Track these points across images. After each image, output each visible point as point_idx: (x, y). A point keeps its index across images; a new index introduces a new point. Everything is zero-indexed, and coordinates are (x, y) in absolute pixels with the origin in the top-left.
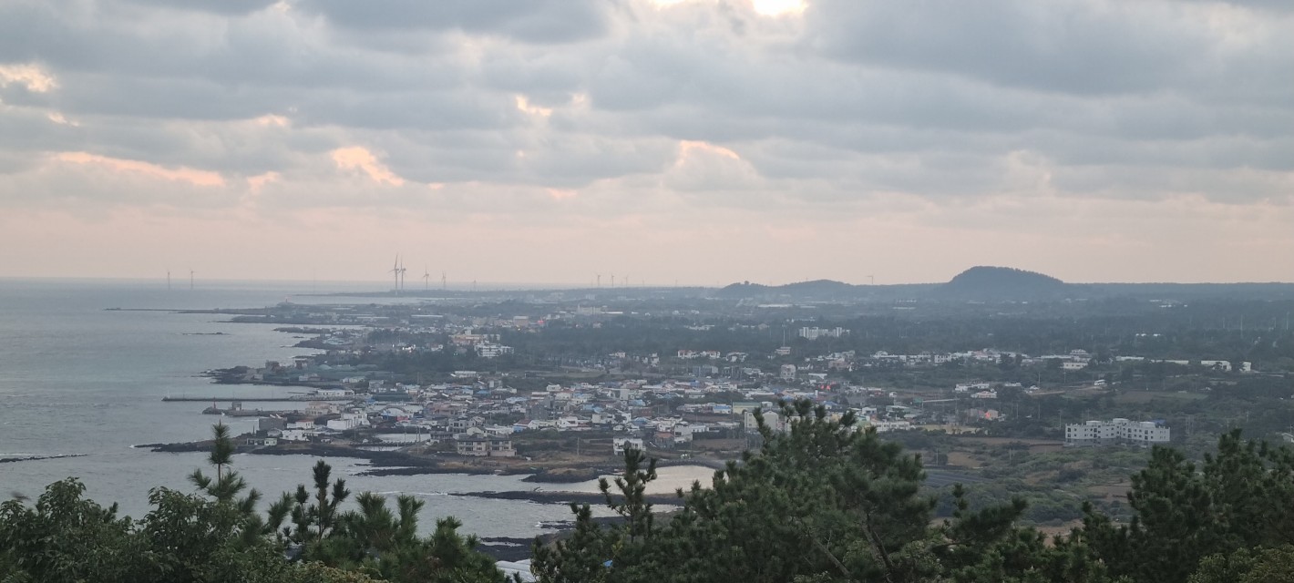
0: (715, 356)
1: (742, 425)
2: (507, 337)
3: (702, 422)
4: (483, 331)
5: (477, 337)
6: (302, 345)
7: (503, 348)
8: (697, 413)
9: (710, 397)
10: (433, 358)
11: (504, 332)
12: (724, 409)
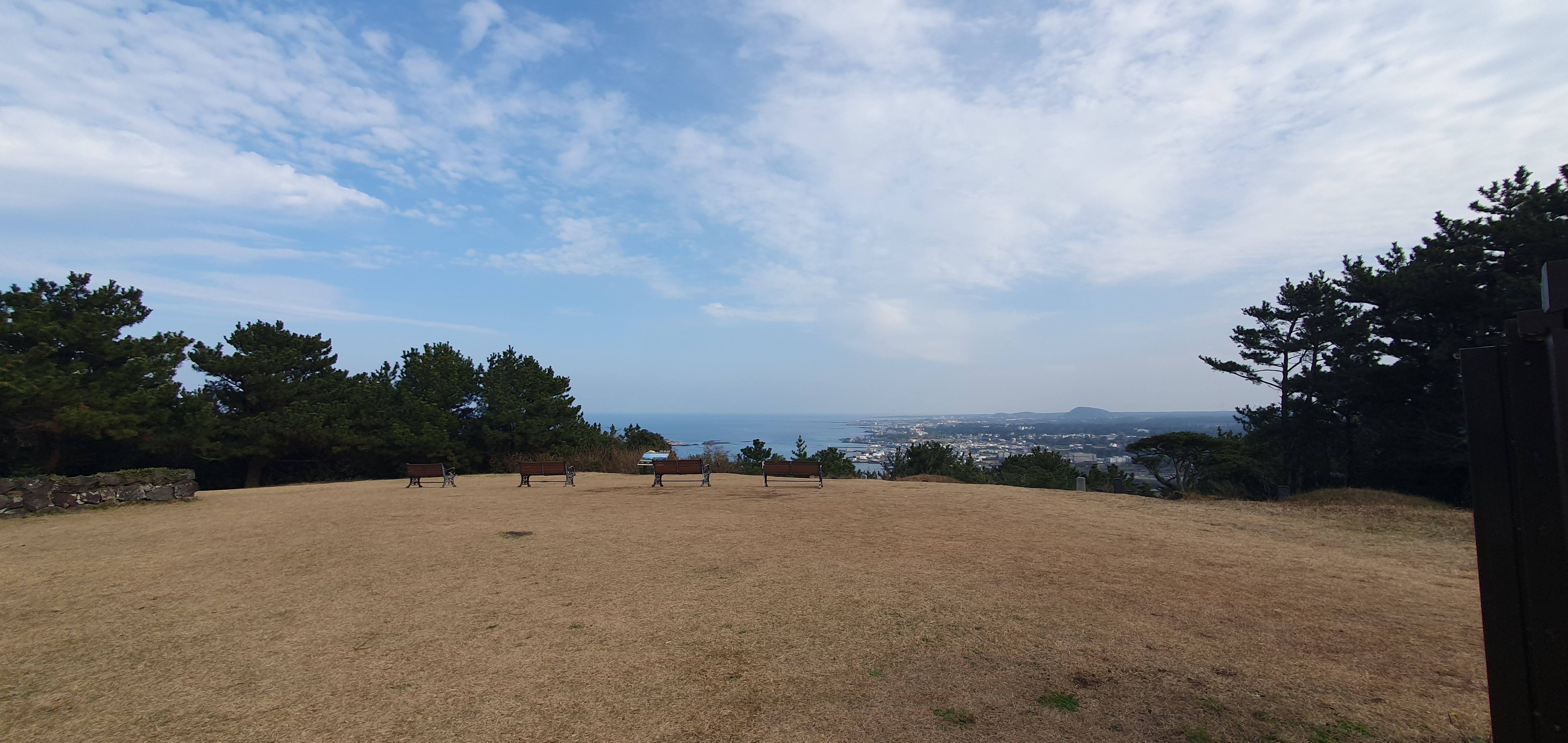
0: (991, 435)
1: (998, 456)
2: (926, 429)
3: (985, 455)
4: (919, 428)
5: (917, 430)
6: (866, 432)
7: (925, 433)
8: (984, 453)
9: (988, 448)
10: (904, 436)
11: (925, 428)
12: (992, 451)
